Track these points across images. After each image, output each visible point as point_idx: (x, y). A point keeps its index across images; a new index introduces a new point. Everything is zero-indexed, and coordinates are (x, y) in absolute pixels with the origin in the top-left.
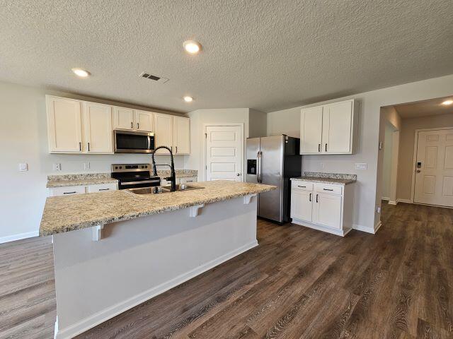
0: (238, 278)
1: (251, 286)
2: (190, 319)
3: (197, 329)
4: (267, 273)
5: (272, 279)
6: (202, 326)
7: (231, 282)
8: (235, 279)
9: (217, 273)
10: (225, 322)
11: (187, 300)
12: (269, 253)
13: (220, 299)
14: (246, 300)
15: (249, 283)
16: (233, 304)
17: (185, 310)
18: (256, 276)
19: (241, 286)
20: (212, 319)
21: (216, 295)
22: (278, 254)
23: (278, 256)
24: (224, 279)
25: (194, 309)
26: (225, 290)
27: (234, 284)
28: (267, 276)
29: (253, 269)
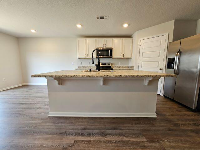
0: (123, 129)
1: (127, 139)
2: (82, 134)
3: (79, 141)
4: (146, 138)
5: (147, 144)
6: (83, 141)
7: (117, 129)
8: (121, 129)
9: (114, 121)
10: (93, 148)
11: (89, 125)
12: (162, 126)
13: (102, 134)
14: (115, 145)
15: (126, 137)
16: (106, 142)
17: (84, 129)
18: (135, 135)
19: (120, 135)
20: (89, 141)
21: (102, 131)
22: (170, 130)
23: (169, 132)
24: (114, 126)
25: (88, 131)
26: (109, 131)
27: (118, 131)
28: (145, 140)
29: (138, 130)
